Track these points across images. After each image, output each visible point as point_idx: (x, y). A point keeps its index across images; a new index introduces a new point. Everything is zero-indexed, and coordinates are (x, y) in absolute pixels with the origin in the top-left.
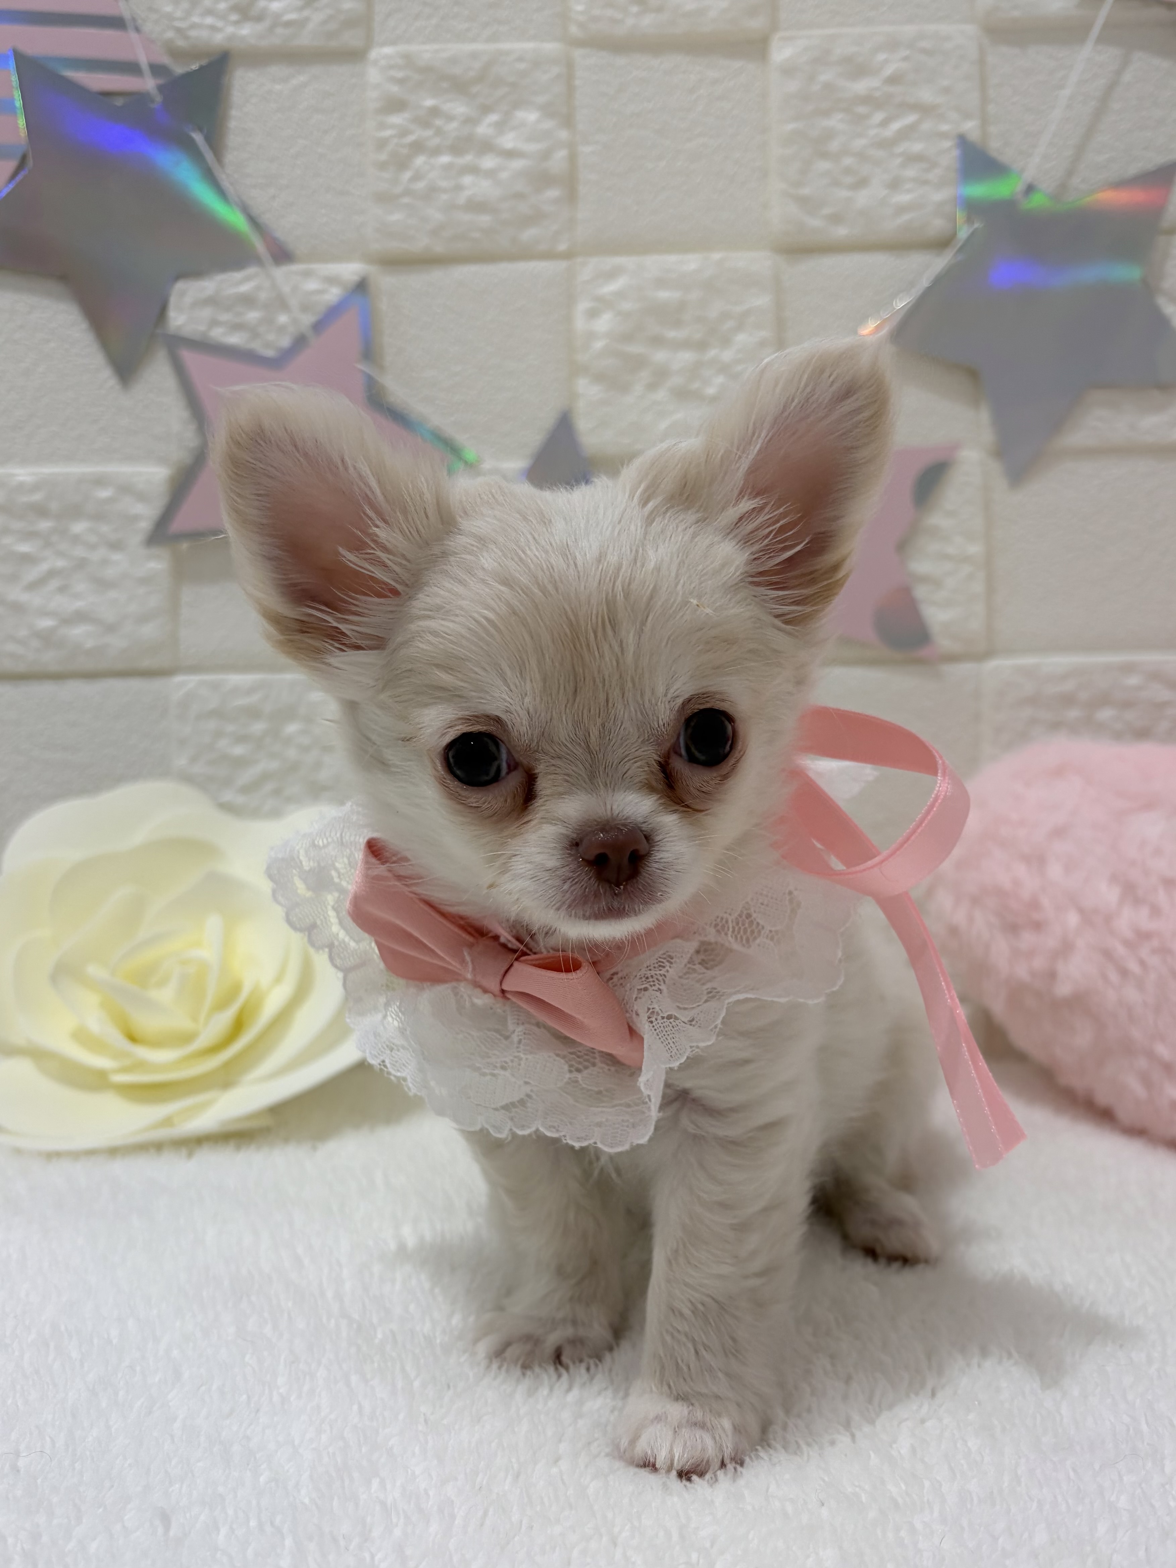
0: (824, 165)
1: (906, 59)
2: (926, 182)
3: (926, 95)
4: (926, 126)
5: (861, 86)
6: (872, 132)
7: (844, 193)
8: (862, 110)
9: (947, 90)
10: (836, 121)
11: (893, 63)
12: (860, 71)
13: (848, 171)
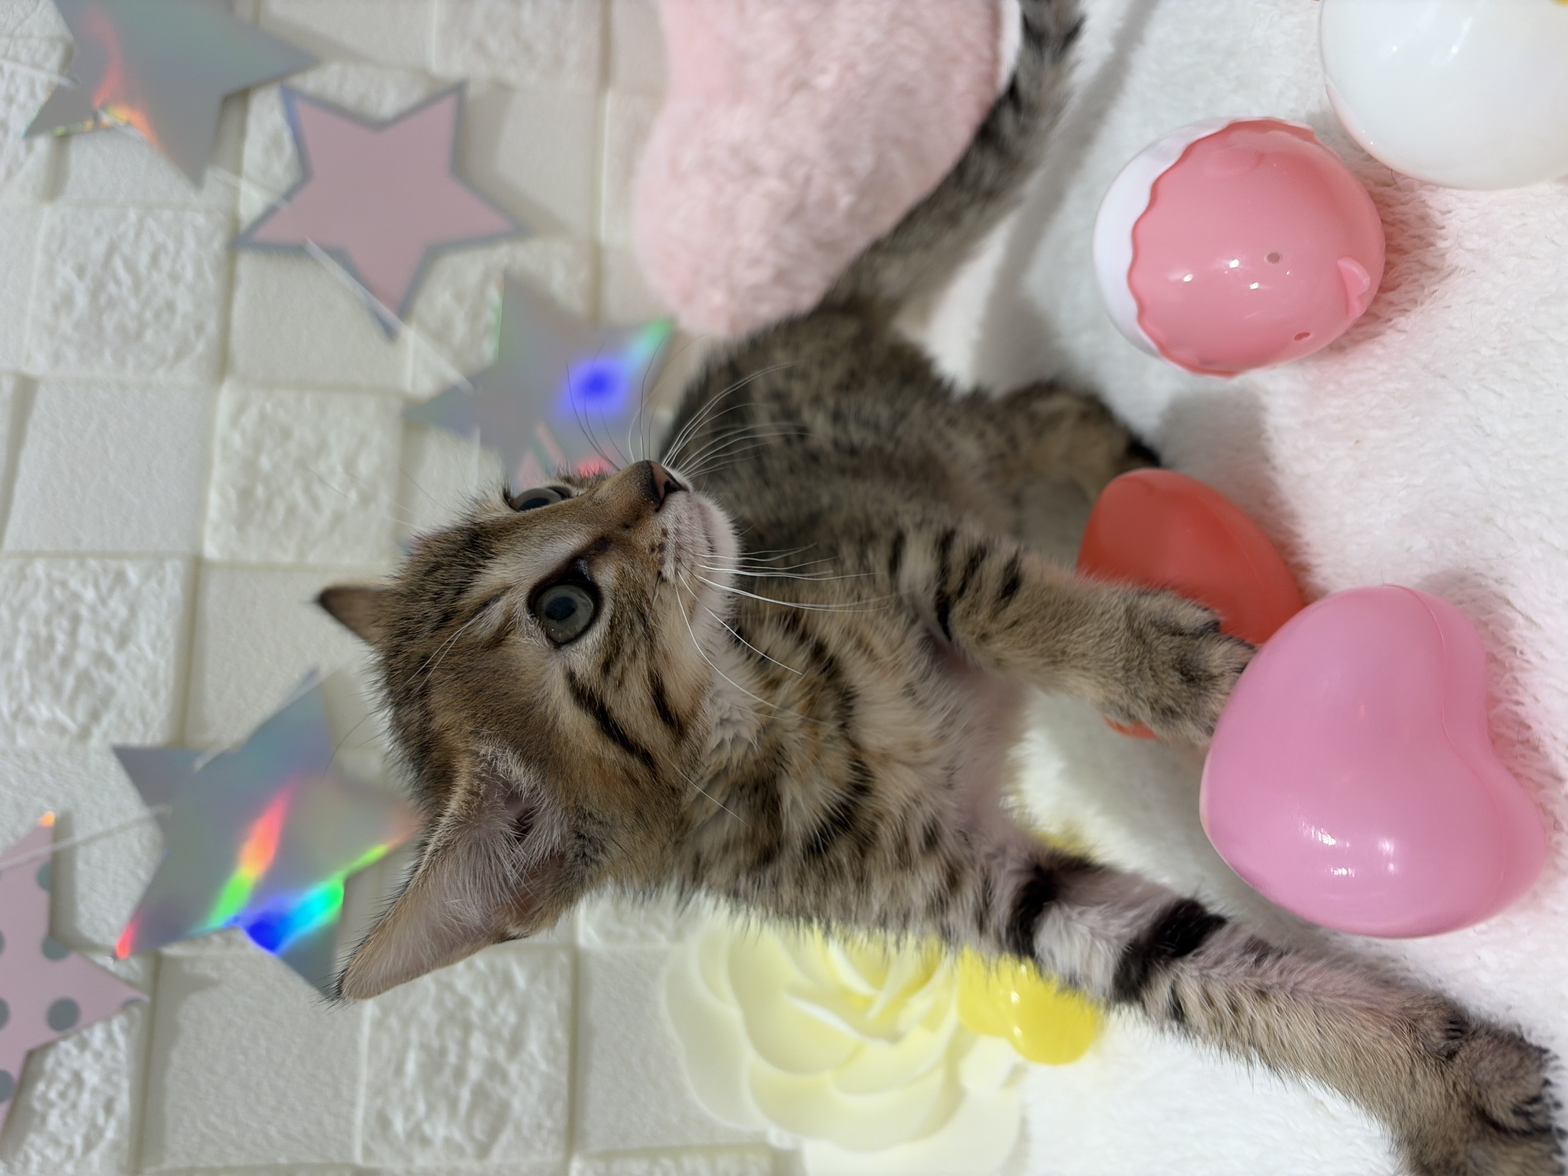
0: (149, 336)
1: (64, 263)
2: (178, 253)
3: (98, 249)
4: (126, 249)
5: (81, 300)
6: (125, 293)
7: (178, 321)
8: (103, 300)
9: (98, 231)
10: (109, 324)
11: (66, 272)
12: (67, 300)
13: (157, 315)
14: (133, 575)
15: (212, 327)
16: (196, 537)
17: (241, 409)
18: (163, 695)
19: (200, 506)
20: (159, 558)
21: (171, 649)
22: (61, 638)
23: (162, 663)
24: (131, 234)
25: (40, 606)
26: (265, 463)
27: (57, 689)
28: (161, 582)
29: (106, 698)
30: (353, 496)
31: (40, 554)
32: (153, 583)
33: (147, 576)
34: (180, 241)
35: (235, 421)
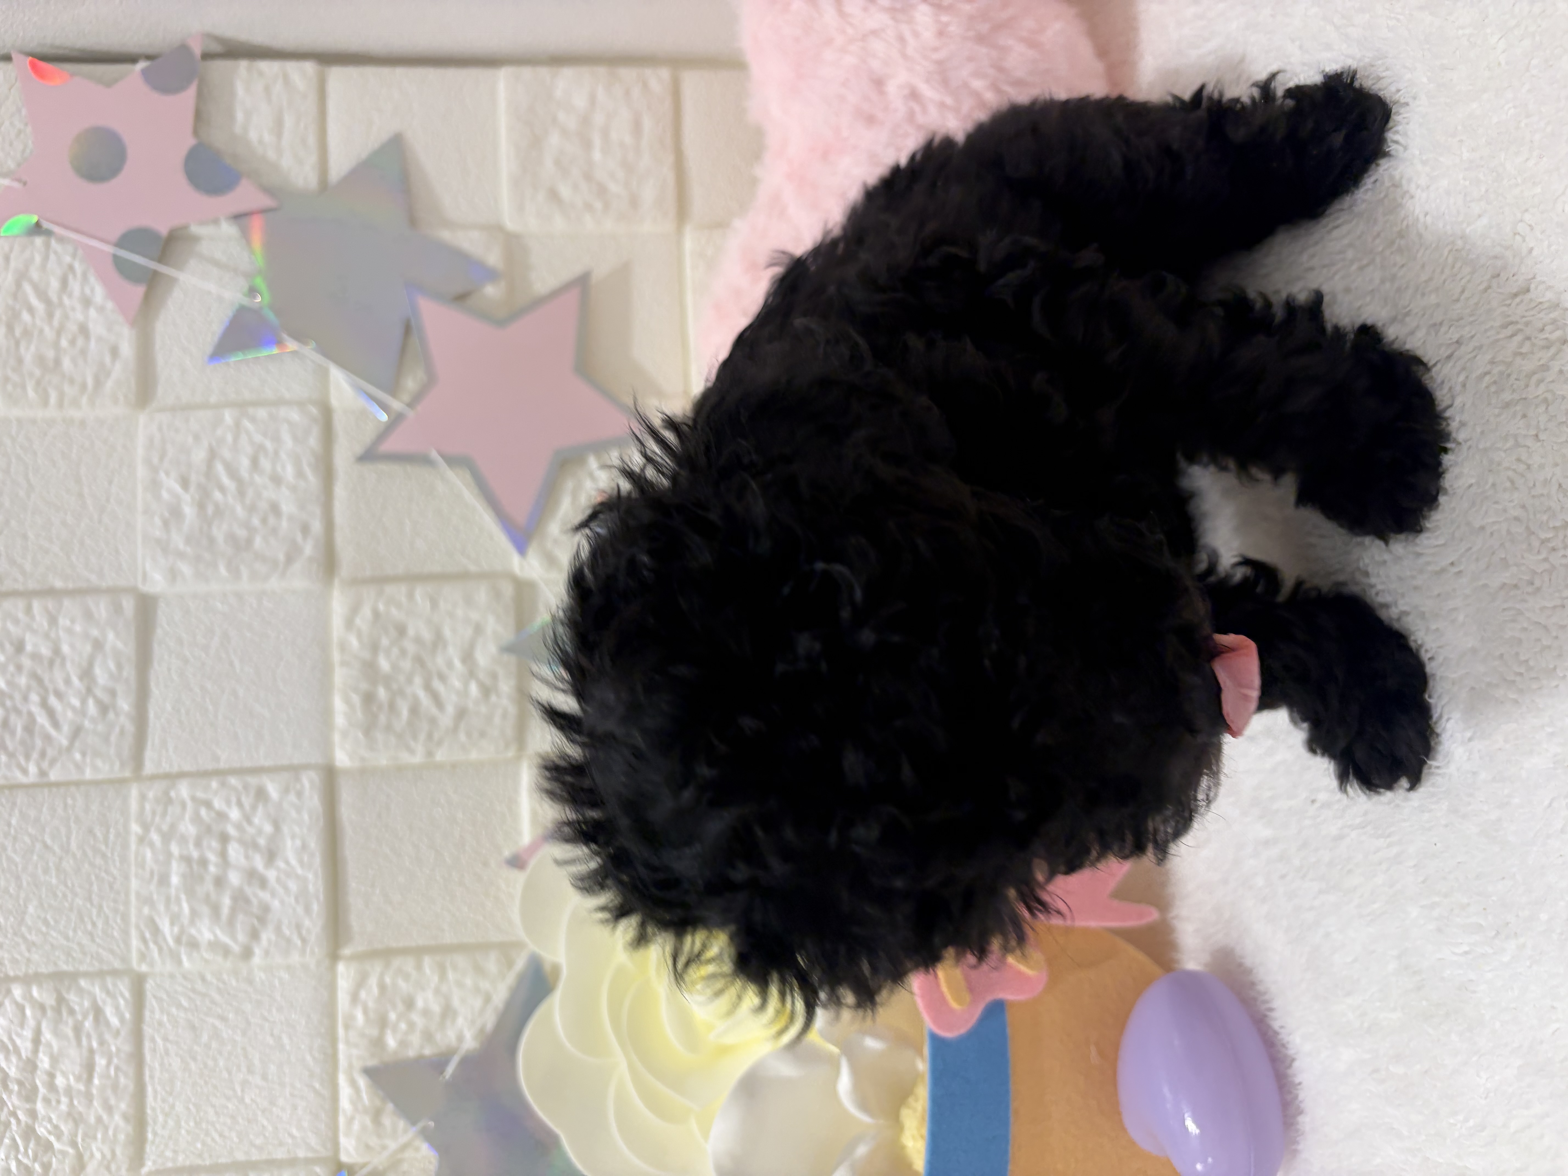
0: (258, 542)
1: (167, 474)
2: (276, 453)
3: (199, 456)
4: (226, 454)
5: (189, 511)
6: (230, 500)
7: (284, 524)
8: (210, 510)
9: (197, 438)
10: (219, 533)
11: (171, 483)
12: (176, 513)
13: (264, 521)
14: (273, 790)
15: (317, 526)
16: (327, 746)
17: (355, 610)
18: (315, 907)
19: (327, 713)
20: (295, 770)
21: (318, 861)
22: (212, 857)
23: (310, 876)
24: (229, 438)
25: (188, 828)
26: (384, 664)
27: (216, 910)
28: (299, 794)
29: (263, 914)
30: (474, 688)
31: (182, 775)
32: (292, 797)
33: (286, 791)
34: (277, 439)
35: (349, 623)
